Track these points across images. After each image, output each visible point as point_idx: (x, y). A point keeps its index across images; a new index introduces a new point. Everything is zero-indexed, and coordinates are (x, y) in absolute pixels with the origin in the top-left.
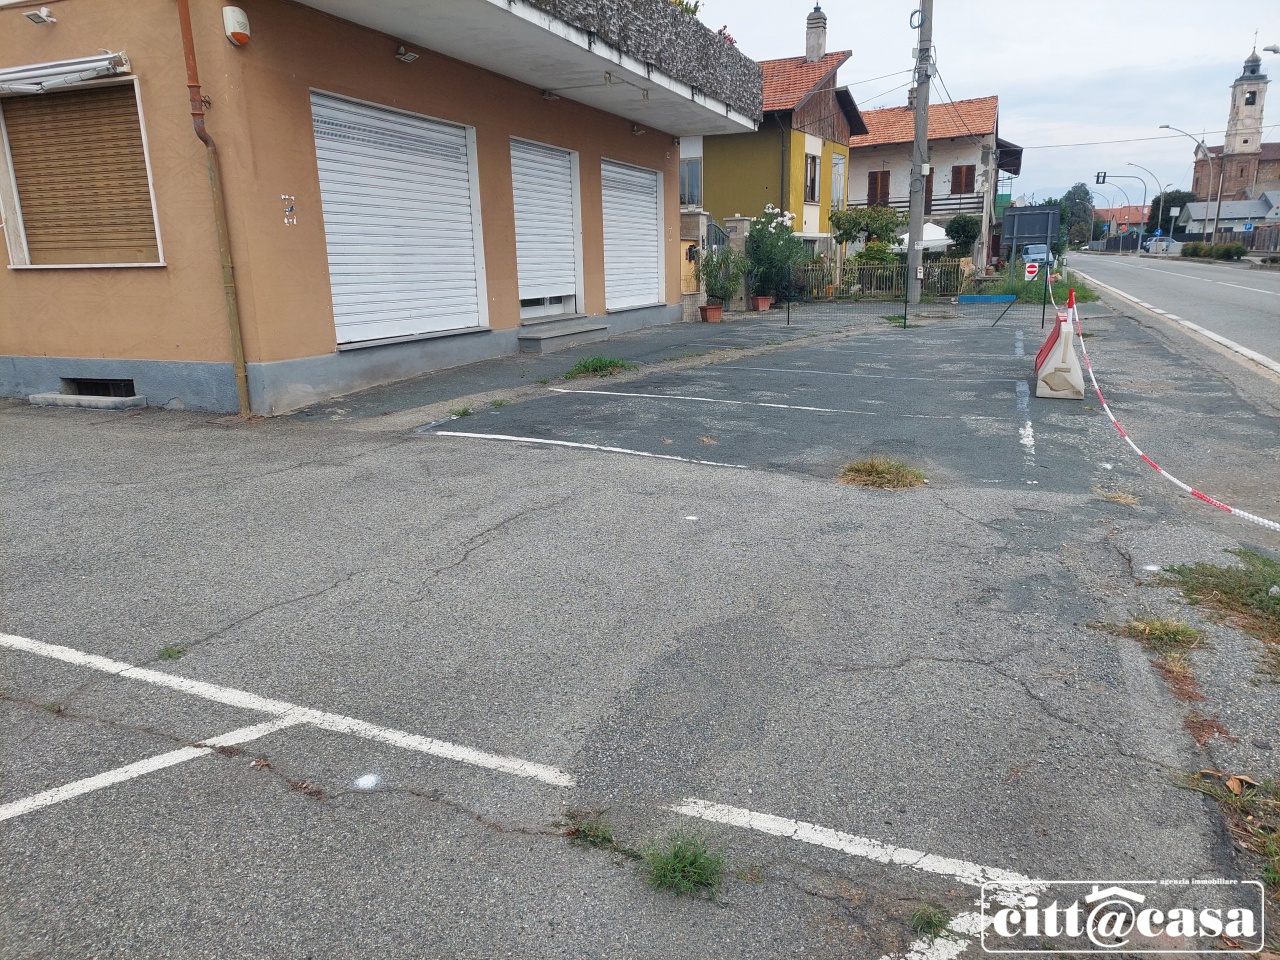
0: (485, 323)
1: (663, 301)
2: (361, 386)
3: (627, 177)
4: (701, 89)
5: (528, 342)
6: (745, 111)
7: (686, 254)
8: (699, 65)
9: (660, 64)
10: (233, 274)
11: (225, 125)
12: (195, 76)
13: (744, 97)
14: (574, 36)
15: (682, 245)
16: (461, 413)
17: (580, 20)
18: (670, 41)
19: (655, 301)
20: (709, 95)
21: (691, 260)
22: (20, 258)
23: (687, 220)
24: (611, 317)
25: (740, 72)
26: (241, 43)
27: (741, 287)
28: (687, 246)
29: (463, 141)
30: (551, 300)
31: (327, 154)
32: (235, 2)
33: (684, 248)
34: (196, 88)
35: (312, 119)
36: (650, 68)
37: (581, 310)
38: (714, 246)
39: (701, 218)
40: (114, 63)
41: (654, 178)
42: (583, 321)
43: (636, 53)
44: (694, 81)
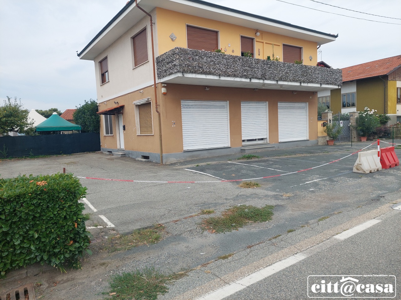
0: (230, 146)
1: (308, 139)
2: (189, 159)
3: (292, 105)
4: (304, 82)
5: (243, 150)
6: (331, 84)
7: (322, 125)
8: (303, 76)
9: (281, 79)
10: (161, 137)
11: (161, 109)
12: (156, 101)
13: (330, 80)
14: (244, 80)
15: (318, 122)
16: (197, 166)
17: (245, 76)
18: (287, 73)
19: (305, 139)
20: (309, 83)
21: (324, 126)
22: (138, 133)
23: (324, 114)
24: (281, 144)
25: (327, 73)
26: (164, 94)
27: (354, 134)
28: (322, 122)
29: (226, 104)
30: (259, 139)
31: (186, 112)
32: (164, 87)
33: (320, 123)
34: (156, 103)
35: (182, 105)
36: (277, 81)
37: (268, 142)
38: (341, 121)
39: (329, 114)
40: (148, 99)
41: (305, 104)
42: (268, 145)
43: (269, 79)
44: (300, 80)
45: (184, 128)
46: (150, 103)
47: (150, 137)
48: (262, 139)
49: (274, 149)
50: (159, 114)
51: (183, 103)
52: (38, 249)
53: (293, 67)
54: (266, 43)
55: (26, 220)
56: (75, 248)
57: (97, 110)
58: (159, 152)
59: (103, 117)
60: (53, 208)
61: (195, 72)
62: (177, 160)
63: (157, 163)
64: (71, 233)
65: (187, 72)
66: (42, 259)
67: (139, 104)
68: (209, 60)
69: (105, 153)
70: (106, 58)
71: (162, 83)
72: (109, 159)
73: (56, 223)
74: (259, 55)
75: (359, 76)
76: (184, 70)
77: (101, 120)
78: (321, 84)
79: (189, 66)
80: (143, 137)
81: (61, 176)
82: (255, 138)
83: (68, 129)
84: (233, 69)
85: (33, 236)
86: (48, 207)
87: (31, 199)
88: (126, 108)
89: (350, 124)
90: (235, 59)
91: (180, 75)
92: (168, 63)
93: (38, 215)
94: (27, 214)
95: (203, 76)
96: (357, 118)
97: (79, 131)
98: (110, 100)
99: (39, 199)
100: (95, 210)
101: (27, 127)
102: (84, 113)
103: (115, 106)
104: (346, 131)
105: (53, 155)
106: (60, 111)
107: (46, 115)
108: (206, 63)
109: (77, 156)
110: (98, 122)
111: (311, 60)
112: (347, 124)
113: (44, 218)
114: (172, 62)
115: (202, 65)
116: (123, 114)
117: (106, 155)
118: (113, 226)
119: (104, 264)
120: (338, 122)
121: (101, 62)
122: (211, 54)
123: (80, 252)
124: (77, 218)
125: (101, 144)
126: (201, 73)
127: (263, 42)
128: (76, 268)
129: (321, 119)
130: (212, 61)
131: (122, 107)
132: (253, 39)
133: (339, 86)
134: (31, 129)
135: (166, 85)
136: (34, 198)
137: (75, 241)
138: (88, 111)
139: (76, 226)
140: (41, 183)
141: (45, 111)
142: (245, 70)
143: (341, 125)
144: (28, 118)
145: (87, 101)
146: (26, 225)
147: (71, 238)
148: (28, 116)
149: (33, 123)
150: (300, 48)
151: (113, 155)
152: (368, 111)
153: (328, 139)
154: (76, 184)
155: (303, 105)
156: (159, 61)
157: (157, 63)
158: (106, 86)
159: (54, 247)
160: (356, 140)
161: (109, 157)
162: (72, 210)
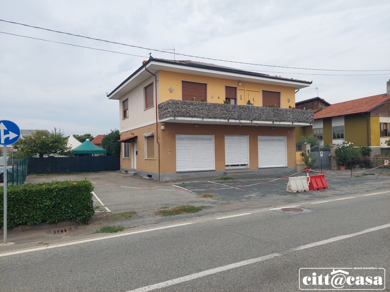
0: (215, 169)
1: (287, 166)
3: (271, 138)
4: (276, 121)
5: (225, 173)
6: (302, 122)
7: (300, 154)
8: (275, 116)
9: (255, 119)
10: (160, 161)
11: (160, 141)
12: (157, 135)
13: (301, 119)
14: (222, 120)
15: (297, 152)
16: (183, 183)
17: (223, 118)
18: (260, 114)
19: (284, 166)
20: (281, 121)
21: (302, 156)
22: (146, 158)
23: (303, 146)
24: (260, 169)
25: (298, 114)
26: (163, 130)
27: (334, 163)
28: (301, 152)
29: (213, 137)
30: (242, 165)
31: (179, 143)
32: (163, 125)
33: (298, 154)
34: (157, 137)
35: (176, 138)
36: (252, 121)
37: (249, 167)
38: (321, 152)
39: (307, 146)
40: (153, 133)
41: (284, 137)
42: (249, 170)
43: (244, 119)
44: (272, 120)
45: (177, 154)
46: (154, 136)
47: (153, 160)
48: (245, 165)
49: (253, 173)
50: (159, 145)
51: (177, 136)
52: (71, 212)
53: (266, 110)
54: (247, 90)
55: (68, 199)
56: (87, 214)
57: (119, 138)
58: (158, 173)
59: (123, 144)
60: (79, 194)
61: (184, 116)
62: (171, 178)
63: (156, 181)
64: (86, 207)
65: (177, 116)
66: (73, 217)
67: (147, 136)
68: (194, 107)
69: (123, 172)
70: (127, 99)
71: (162, 122)
72: (124, 177)
73: (79, 202)
74: (241, 100)
75: (348, 112)
76: (175, 115)
77: (122, 146)
78: (293, 123)
79: (179, 112)
80: (148, 160)
81: (84, 181)
82: (237, 164)
83: (97, 152)
84: (214, 113)
85: (70, 206)
86: (77, 194)
87: (70, 189)
88: (139, 138)
89: (330, 154)
90: (215, 106)
91: (172, 118)
92: (165, 109)
93: (72, 197)
94: (68, 196)
95: (190, 119)
96: (336, 149)
97: (105, 154)
98: (128, 131)
99: (74, 190)
100: (103, 205)
101: (66, 150)
102: (109, 140)
103: (132, 136)
104: (327, 161)
105: (84, 172)
106: (93, 136)
107: (81, 139)
108: (192, 109)
109: (102, 173)
110: (119, 147)
111: (289, 102)
112: (327, 154)
113: (75, 198)
114: (167, 109)
115: (189, 111)
116: (136, 142)
117: (123, 173)
118: (110, 211)
119: (100, 224)
120: (318, 152)
121: (124, 102)
122: (196, 103)
123: (90, 216)
124: (89, 201)
125: (120, 165)
126: (188, 117)
127: (244, 90)
128: (87, 224)
129: (301, 149)
130: (197, 108)
131: (136, 137)
132: (236, 88)
133: (310, 123)
134: (69, 152)
135: (164, 124)
136: (71, 189)
137: (88, 211)
138: (113, 139)
139: (88, 204)
140: (75, 183)
141: (81, 136)
142: (223, 114)
143: (322, 155)
144: (68, 143)
145: (112, 130)
146: (67, 201)
147: (86, 209)
148: (68, 142)
149: (71, 148)
150: (279, 93)
151: (128, 174)
152: (346, 143)
153: (306, 167)
154: (90, 185)
155: (282, 138)
156: (160, 107)
157: (159, 109)
158: (126, 120)
159: (78, 212)
160: (336, 168)
161: (124, 175)
162: (87, 196)
